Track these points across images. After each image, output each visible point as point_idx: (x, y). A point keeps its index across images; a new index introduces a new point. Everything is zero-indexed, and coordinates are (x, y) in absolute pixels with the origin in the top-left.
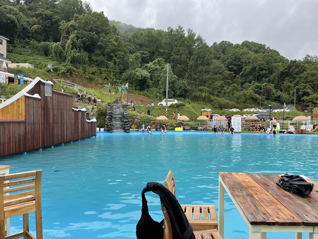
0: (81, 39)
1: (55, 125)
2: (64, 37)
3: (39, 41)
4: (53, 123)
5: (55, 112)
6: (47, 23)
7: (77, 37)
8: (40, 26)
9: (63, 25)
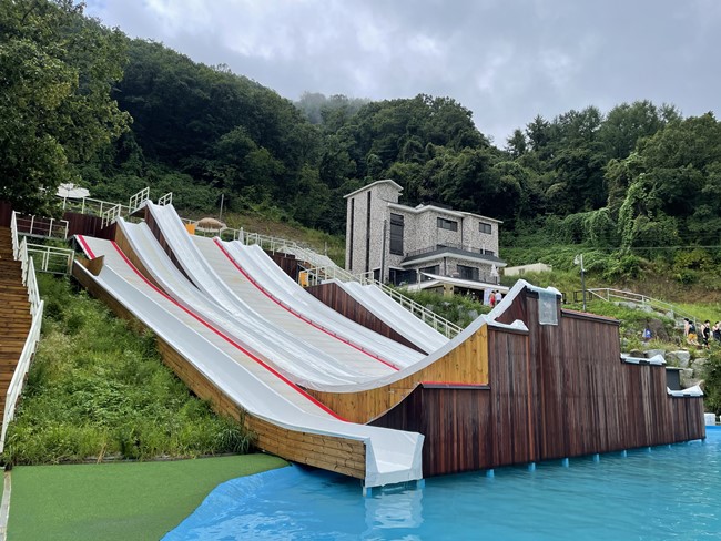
0: (657, 188)
1: (570, 401)
2: (616, 195)
3: (562, 215)
4: (565, 395)
5: (570, 365)
6: (578, 174)
7: (645, 185)
8: (564, 184)
9: (613, 168)
